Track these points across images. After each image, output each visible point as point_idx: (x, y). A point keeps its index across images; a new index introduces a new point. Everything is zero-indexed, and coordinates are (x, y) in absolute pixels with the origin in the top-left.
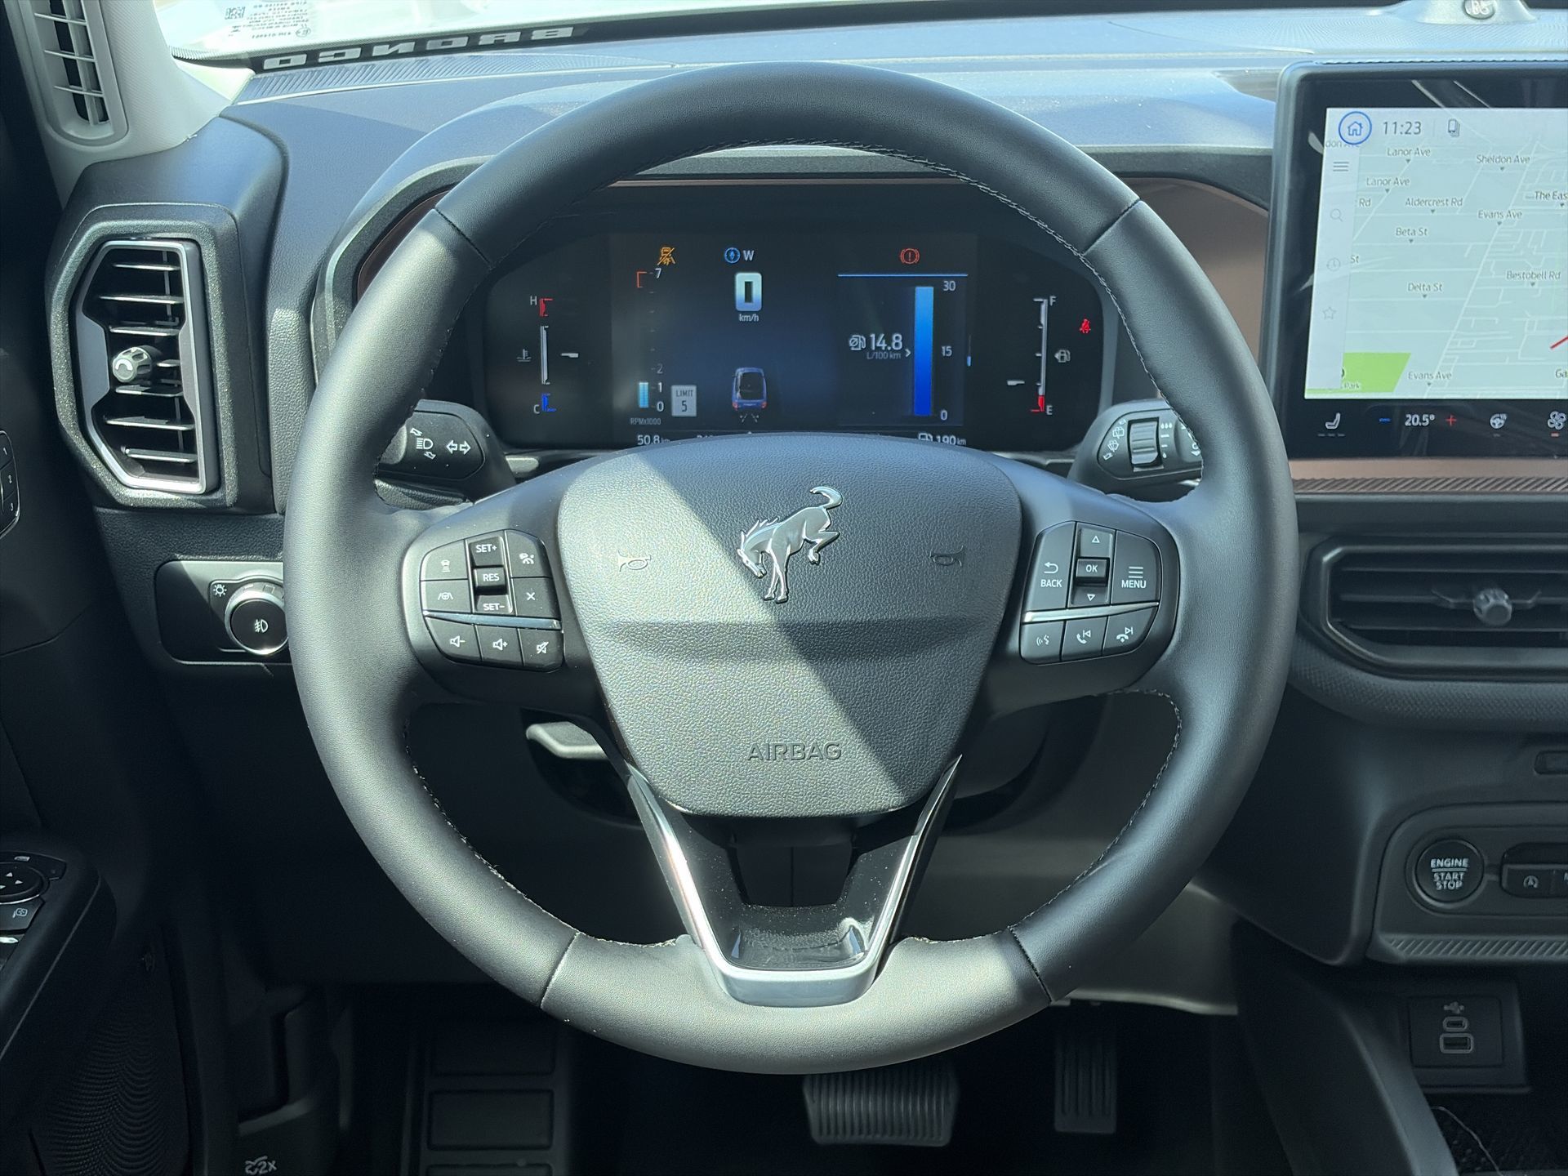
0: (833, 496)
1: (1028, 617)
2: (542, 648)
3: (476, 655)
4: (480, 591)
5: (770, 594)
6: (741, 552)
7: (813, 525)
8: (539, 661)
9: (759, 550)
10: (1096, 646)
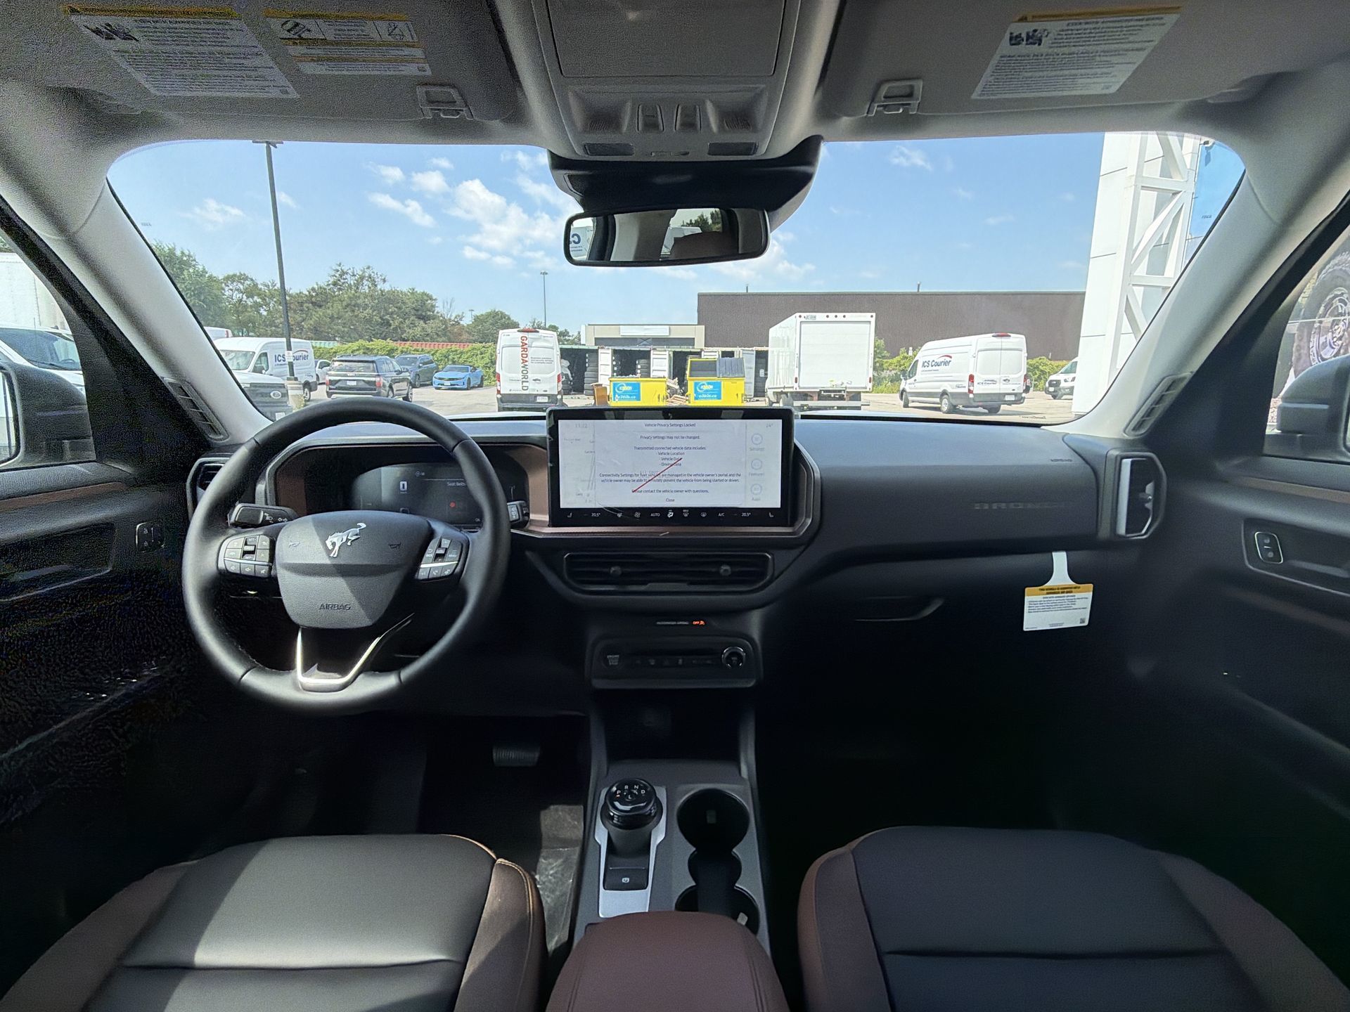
0: (363, 525)
1: (422, 566)
2: (263, 572)
3: (239, 572)
4: (245, 553)
5: (332, 555)
6: (327, 542)
7: (351, 534)
8: (263, 576)
9: (334, 544)
10: (439, 576)
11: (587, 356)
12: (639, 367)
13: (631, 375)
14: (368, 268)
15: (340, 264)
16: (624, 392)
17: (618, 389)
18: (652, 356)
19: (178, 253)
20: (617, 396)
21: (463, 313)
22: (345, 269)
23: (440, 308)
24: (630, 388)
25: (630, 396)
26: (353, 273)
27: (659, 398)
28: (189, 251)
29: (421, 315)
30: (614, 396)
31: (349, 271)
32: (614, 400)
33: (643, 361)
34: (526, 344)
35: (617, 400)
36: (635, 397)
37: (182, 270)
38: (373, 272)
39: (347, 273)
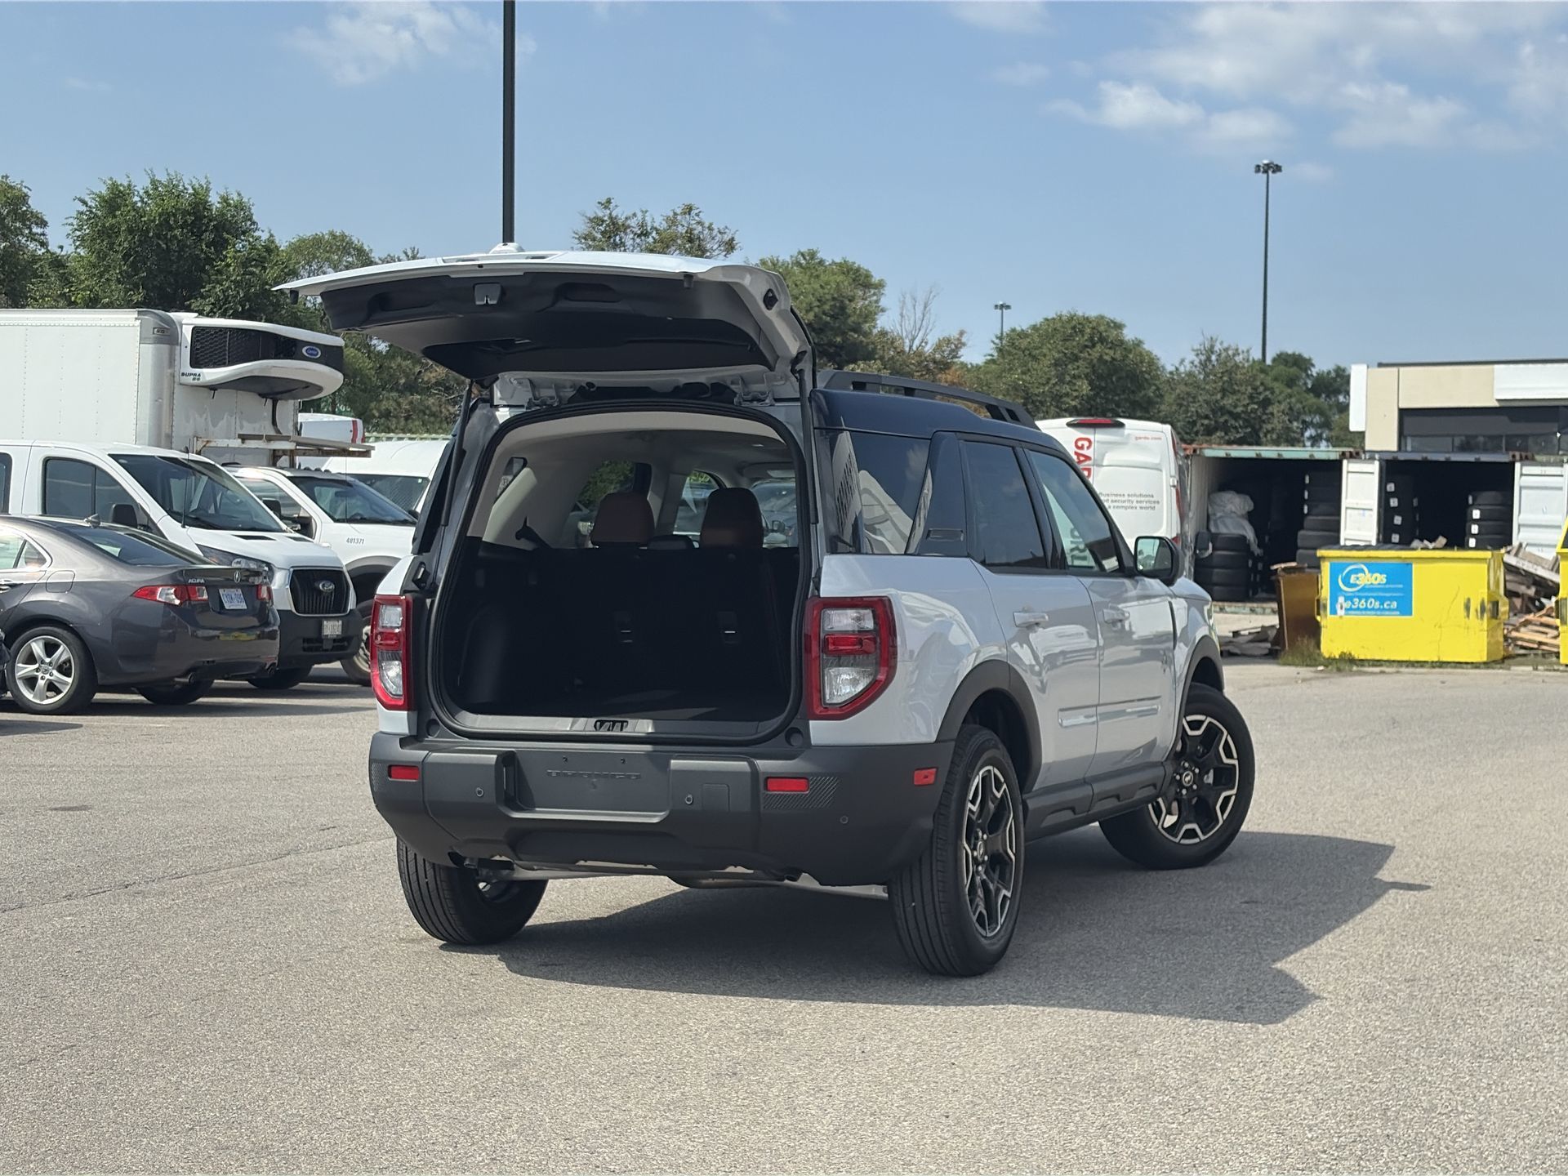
11: (1307, 480)
12: (1476, 514)
13: (1416, 543)
14: (689, 210)
15: (609, 201)
16: (1363, 589)
17: (1347, 583)
18: (1518, 481)
19: (214, 199)
20: (1341, 599)
21: (962, 333)
22: (620, 213)
23: (889, 320)
24: (1380, 579)
25: (1382, 600)
26: (642, 225)
27: (1467, 607)
28: (239, 195)
29: (831, 344)
30: (1334, 600)
31: (633, 223)
32: (1334, 612)
33: (1488, 496)
34: (1087, 458)
35: (1340, 612)
36: (1395, 605)
37: (220, 244)
38: (699, 223)
39: (626, 227)
